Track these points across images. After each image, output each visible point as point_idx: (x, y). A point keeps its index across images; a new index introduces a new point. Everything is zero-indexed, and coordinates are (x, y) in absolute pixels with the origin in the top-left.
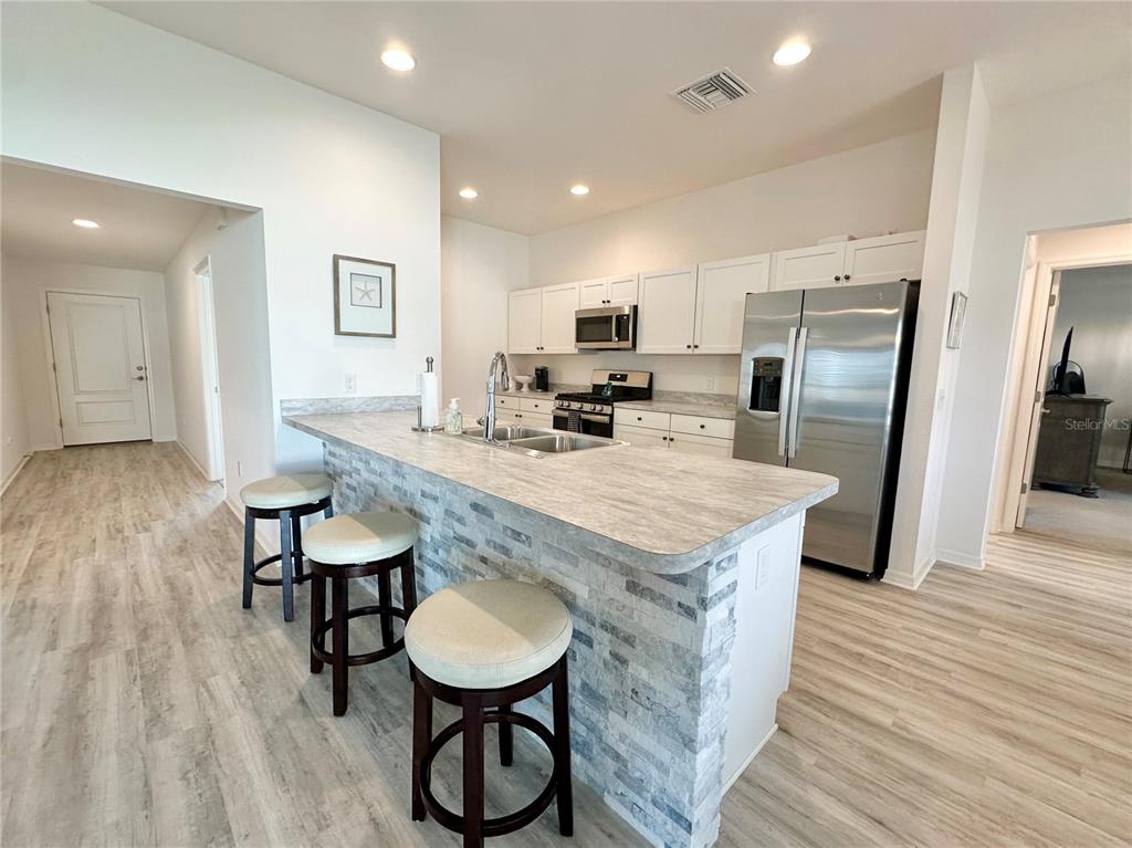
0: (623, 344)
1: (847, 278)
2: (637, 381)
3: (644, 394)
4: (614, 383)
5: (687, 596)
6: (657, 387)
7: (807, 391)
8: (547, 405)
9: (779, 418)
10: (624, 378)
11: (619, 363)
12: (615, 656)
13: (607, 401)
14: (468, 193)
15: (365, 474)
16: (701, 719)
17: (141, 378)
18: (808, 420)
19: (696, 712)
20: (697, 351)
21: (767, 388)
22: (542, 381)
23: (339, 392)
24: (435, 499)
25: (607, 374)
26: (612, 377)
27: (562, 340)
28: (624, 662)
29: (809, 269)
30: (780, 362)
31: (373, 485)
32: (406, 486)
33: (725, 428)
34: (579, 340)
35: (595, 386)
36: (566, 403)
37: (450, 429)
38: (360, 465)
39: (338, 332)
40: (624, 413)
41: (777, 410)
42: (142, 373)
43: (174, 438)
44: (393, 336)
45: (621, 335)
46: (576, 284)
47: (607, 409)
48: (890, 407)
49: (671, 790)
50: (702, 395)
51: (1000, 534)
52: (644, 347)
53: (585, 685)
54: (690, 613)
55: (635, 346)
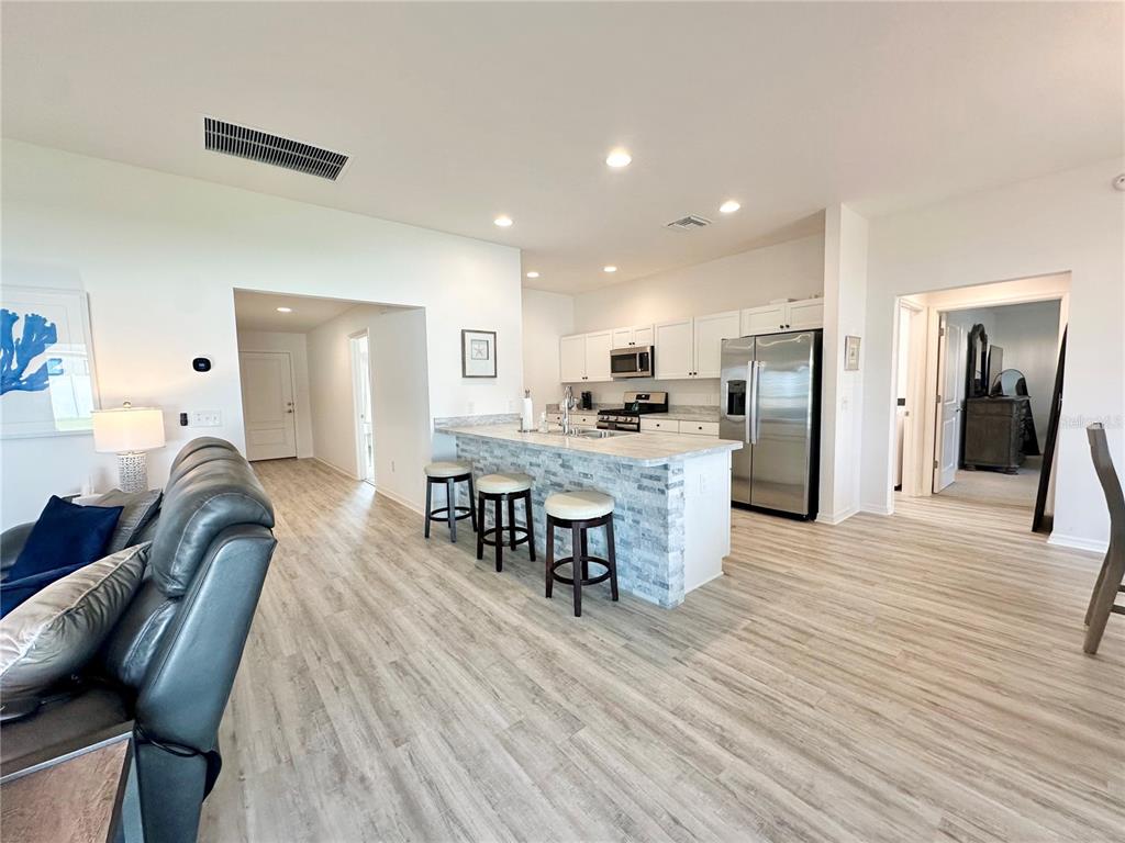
0: (645, 374)
1: (788, 326)
2: (657, 399)
3: (662, 409)
4: (640, 401)
5: (660, 485)
6: (671, 403)
7: (761, 401)
8: (592, 419)
9: (744, 421)
10: (647, 397)
11: (643, 386)
12: (634, 521)
13: (636, 414)
14: (533, 275)
15: (490, 459)
16: (669, 537)
17: (290, 412)
18: (763, 421)
19: (667, 534)
20: (696, 377)
21: (737, 402)
22: (587, 402)
23: (465, 414)
24: (539, 466)
25: (635, 394)
26: (639, 397)
27: (601, 372)
28: (638, 522)
29: (766, 320)
30: (745, 382)
31: (495, 465)
32: (520, 462)
33: (714, 428)
34: (613, 371)
35: (626, 404)
36: (606, 417)
37: (541, 430)
38: (487, 455)
39: (464, 376)
40: (647, 422)
41: (744, 414)
42: (291, 408)
43: (311, 455)
44: (495, 376)
45: (644, 366)
46: (610, 332)
47: (636, 420)
48: (810, 411)
49: (660, 573)
50: (703, 407)
51: (921, 497)
52: (661, 374)
53: (621, 540)
54: (663, 492)
55: (653, 374)
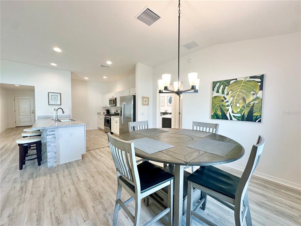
0: (114, 105)
9: (122, 117)
14: (86, 78)
16: (47, 149)
17: (33, 113)
34: (109, 104)
36: (105, 116)
39: (49, 105)
40: (112, 118)
44: (61, 105)
48: (132, 115)
55: (116, 105)
